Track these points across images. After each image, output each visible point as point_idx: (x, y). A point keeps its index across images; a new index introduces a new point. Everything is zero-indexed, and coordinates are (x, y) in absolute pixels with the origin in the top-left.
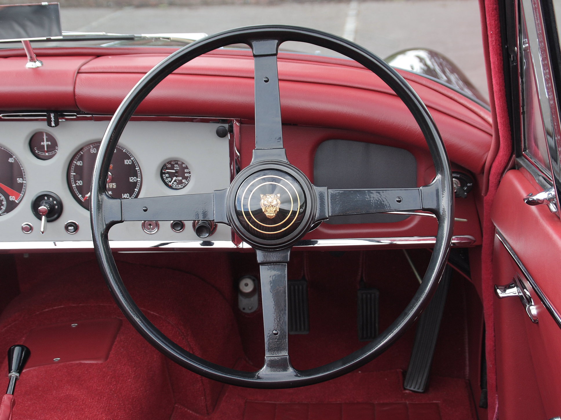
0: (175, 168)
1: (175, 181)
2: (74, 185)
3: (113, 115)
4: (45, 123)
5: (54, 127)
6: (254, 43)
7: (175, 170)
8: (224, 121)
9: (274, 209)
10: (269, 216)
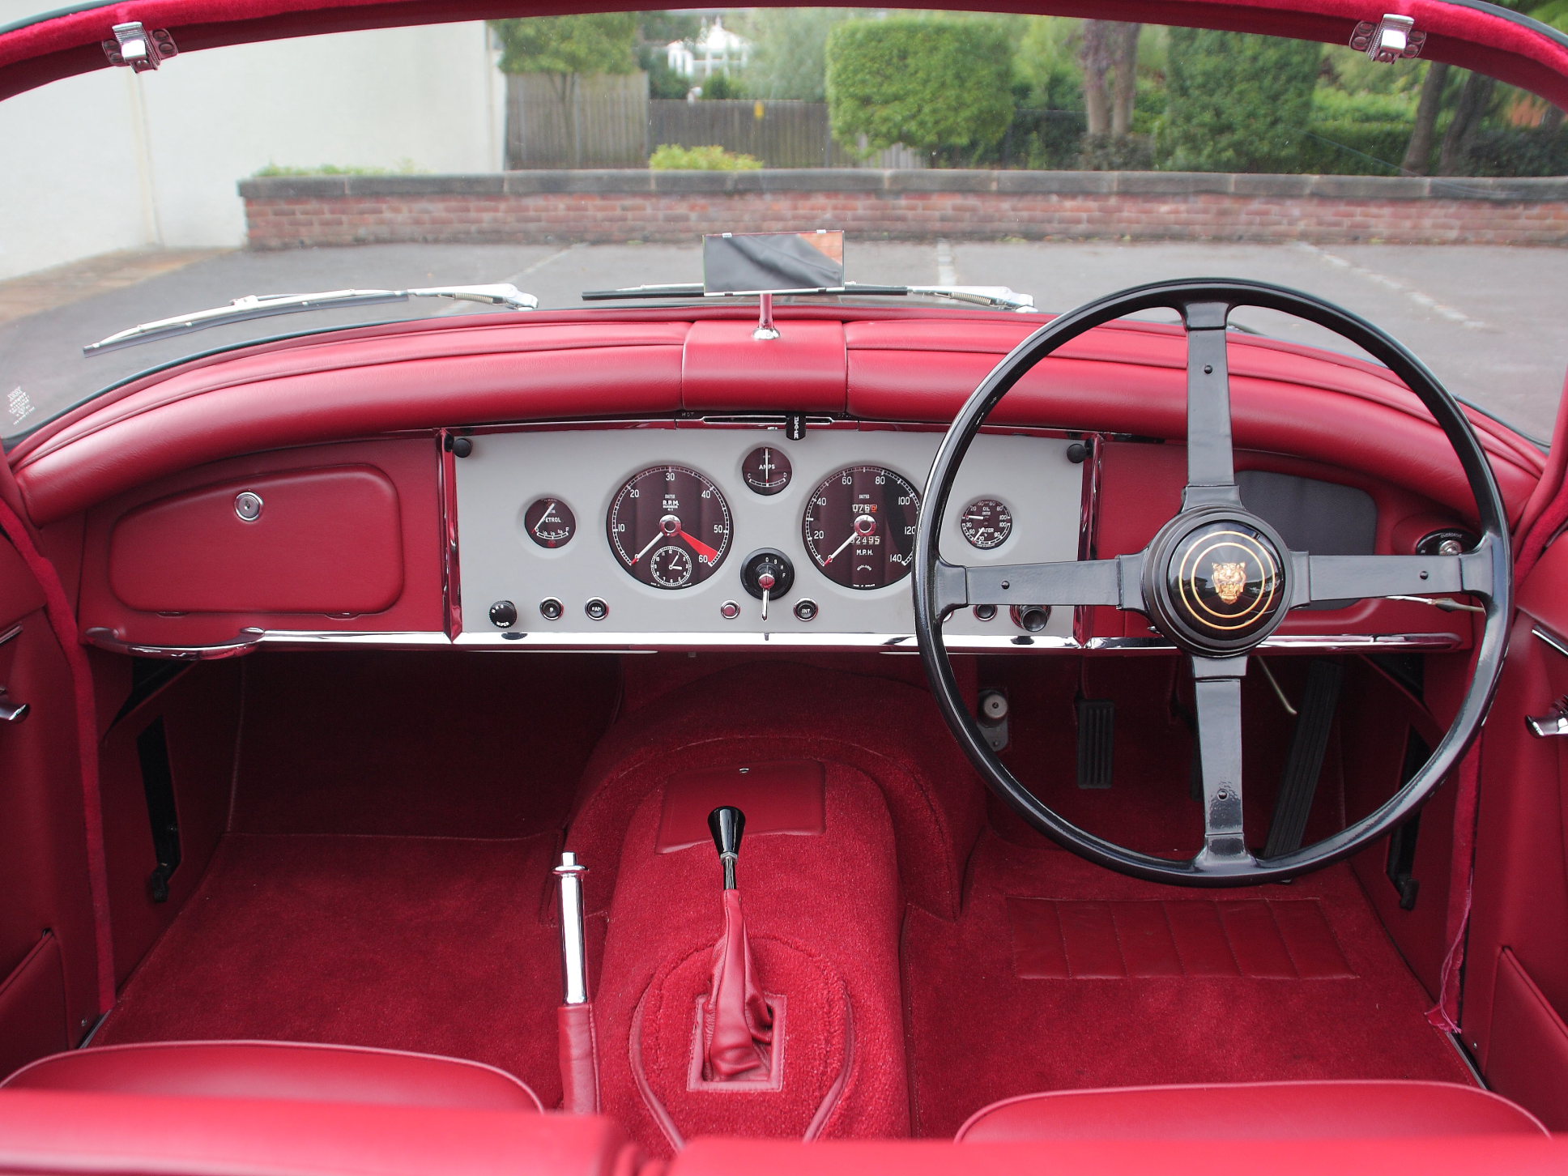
0: (984, 513)
1: (982, 534)
2: (811, 538)
3: (951, 423)
4: (784, 432)
5: (796, 439)
6: (1191, 308)
7: (984, 516)
8: (1075, 436)
9: (1236, 589)
10: (1226, 600)
